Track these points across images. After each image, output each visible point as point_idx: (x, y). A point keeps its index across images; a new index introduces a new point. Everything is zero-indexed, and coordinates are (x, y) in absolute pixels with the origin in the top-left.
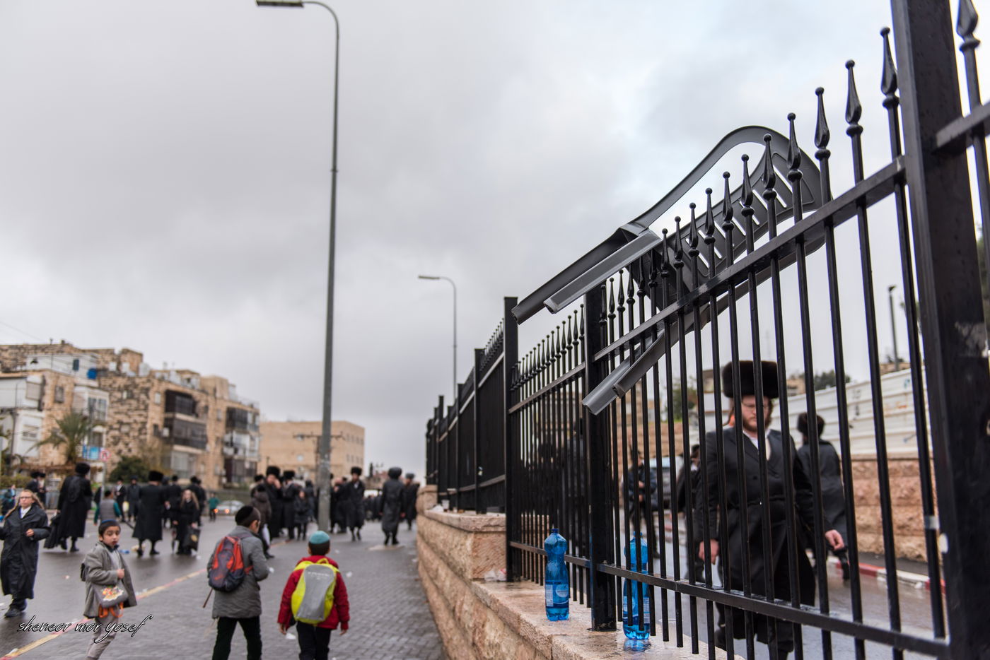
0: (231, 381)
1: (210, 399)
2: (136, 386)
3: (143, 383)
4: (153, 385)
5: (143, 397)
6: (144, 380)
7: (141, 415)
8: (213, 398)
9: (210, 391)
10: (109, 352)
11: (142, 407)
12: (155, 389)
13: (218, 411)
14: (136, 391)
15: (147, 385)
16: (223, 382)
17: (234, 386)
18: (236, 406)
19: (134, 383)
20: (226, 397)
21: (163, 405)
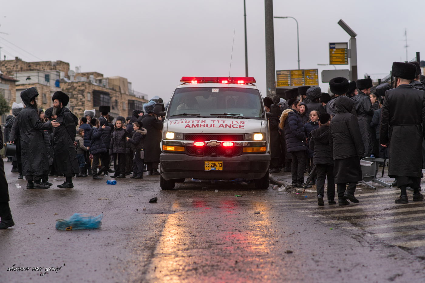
0: (129, 81)
1: (118, 94)
2: (75, 89)
3: (79, 86)
4: (86, 88)
5: (80, 96)
6: (80, 84)
7: (79, 109)
8: (119, 93)
9: (117, 89)
10: (48, 64)
11: (80, 103)
12: (87, 90)
13: (123, 103)
14: (74, 92)
15: (83, 88)
16: (124, 82)
17: (130, 83)
18: (134, 99)
19: (73, 87)
20: (127, 93)
21: (92, 101)
